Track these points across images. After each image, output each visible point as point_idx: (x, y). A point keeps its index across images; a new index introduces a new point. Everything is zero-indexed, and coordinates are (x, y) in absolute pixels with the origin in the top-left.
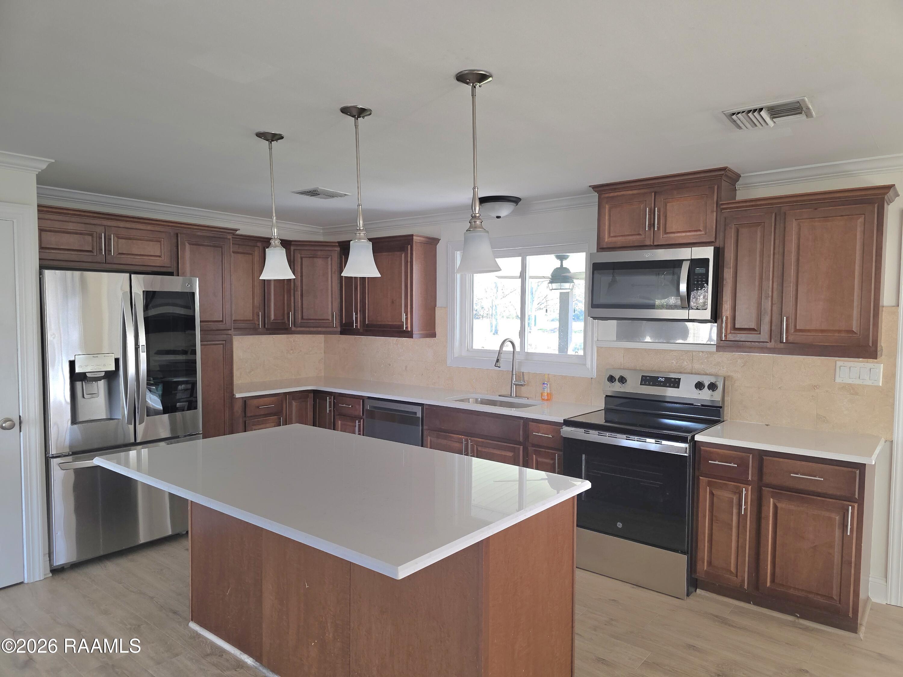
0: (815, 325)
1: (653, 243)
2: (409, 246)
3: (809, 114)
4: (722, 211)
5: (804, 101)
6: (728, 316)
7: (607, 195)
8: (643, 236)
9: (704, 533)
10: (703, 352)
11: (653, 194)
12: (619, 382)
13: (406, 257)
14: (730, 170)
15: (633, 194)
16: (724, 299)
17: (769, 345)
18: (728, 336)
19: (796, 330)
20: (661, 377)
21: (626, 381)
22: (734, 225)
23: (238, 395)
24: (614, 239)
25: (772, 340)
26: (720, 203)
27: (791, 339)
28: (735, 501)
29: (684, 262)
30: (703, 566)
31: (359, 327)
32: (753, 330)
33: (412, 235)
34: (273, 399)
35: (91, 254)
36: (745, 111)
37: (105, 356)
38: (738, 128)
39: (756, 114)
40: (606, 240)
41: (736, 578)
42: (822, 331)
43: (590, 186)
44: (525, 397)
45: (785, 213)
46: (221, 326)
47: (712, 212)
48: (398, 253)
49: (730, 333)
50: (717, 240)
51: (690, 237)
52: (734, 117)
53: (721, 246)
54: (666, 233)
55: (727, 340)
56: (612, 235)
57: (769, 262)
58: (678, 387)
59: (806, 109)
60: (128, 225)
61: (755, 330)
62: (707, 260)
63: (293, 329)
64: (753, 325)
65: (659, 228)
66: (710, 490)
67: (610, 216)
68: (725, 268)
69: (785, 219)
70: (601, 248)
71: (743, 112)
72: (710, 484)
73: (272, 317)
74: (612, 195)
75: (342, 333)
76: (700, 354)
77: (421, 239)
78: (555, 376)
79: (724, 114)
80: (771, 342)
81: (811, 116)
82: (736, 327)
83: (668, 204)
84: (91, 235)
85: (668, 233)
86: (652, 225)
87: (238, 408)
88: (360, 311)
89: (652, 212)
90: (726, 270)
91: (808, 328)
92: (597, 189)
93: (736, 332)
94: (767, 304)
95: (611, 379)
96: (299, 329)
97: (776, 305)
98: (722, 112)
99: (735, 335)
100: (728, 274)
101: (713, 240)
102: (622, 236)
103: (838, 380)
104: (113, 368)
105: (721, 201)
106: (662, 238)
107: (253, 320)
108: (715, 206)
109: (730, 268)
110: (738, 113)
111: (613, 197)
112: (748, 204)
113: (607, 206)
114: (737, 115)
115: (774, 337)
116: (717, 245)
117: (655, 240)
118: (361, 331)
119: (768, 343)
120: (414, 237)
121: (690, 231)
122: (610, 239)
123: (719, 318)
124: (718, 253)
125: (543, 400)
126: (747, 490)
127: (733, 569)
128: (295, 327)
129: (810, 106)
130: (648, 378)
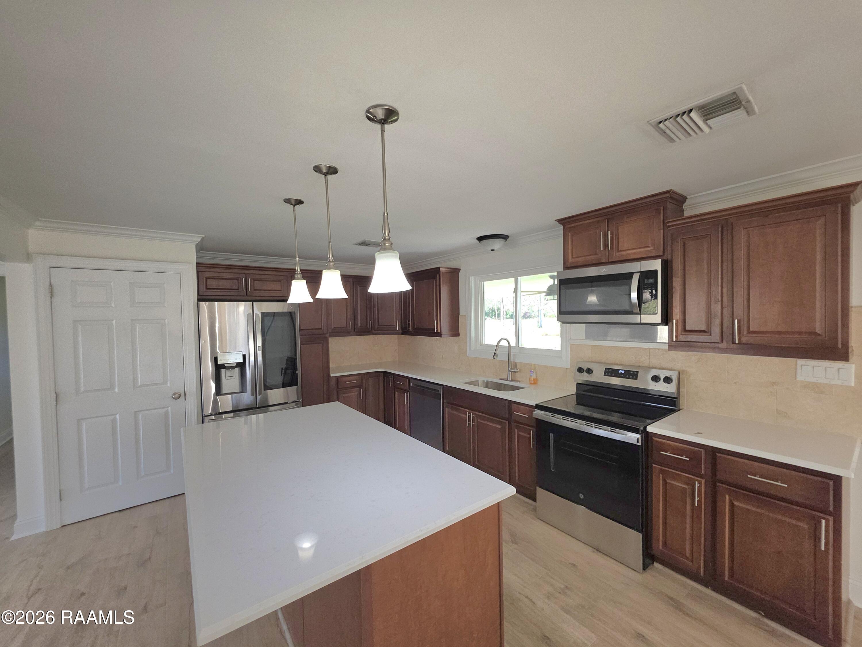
0: (771, 327)
1: (608, 260)
2: (438, 275)
3: (749, 112)
4: (669, 228)
5: (741, 89)
6: (678, 319)
7: (569, 226)
8: (600, 255)
9: (658, 517)
10: (659, 349)
11: (606, 220)
12: (586, 372)
13: (436, 282)
14: (674, 192)
15: (590, 223)
16: (674, 304)
17: (721, 345)
18: (679, 338)
19: (749, 332)
20: (621, 370)
21: (592, 372)
22: (681, 239)
23: (332, 375)
24: (576, 260)
25: (724, 341)
26: (666, 221)
27: (744, 340)
28: (688, 491)
29: (635, 274)
30: (658, 546)
31: (411, 330)
32: (704, 331)
33: (439, 268)
34: (355, 377)
35: (237, 291)
36: (672, 117)
37: (236, 353)
38: (671, 142)
39: (685, 117)
40: (570, 261)
41: (691, 563)
42: (779, 333)
43: (556, 220)
44: (518, 381)
45: (732, 224)
46: (320, 332)
47: (659, 230)
48: (432, 280)
49: (681, 334)
50: (666, 254)
51: (641, 252)
52: (661, 125)
53: (669, 258)
54: (618, 251)
55: (679, 340)
56: (574, 256)
57: (717, 271)
58: (636, 379)
59: (746, 102)
60: (260, 272)
61: (705, 331)
62: (656, 271)
63: (374, 332)
64: (703, 328)
65: (612, 248)
66: (663, 477)
67: (572, 241)
68: (673, 278)
69: (732, 229)
70: (567, 267)
71: (671, 118)
72: (662, 472)
73: (359, 325)
74: (573, 225)
75: (402, 334)
76: (657, 351)
77: (446, 269)
78: (539, 365)
79: (650, 124)
80: (722, 342)
81: (754, 113)
82: (687, 329)
83: (619, 227)
84: (237, 280)
85: (621, 251)
86: (606, 246)
87: (333, 383)
88: (411, 320)
89: (606, 236)
90: (674, 279)
91: (763, 329)
92: (561, 222)
93: (687, 333)
94: (717, 308)
95: (580, 370)
96: (376, 332)
97: (726, 309)
98: (648, 122)
99: (685, 336)
100: (677, 284)
101: (661, 254)
102: (583, 256)
103: (800, 378)
104: (242, 361)
105: (667, 219)
106: (616, 256)
107: (346, 327)
108: (662, 224)
109: (679, 277)
110: (666, 120)
111: (574, 227)
112: (693, 219)
113: (570, 234)
114: (665, 123)
115: (726, 338)
116: (665, 258)
117: (610, 257)
118: (413, 332)
119: (719, 344)
120: (441, 269)
121: (640, 248)
122: (573, 260)
123: (670, 321)
124: (666, 266)
125: (531, 383)
126: (700, 483)
127: (688, 554)
128: (374, 330)
129: (751, 98)
130: (610, 370)
